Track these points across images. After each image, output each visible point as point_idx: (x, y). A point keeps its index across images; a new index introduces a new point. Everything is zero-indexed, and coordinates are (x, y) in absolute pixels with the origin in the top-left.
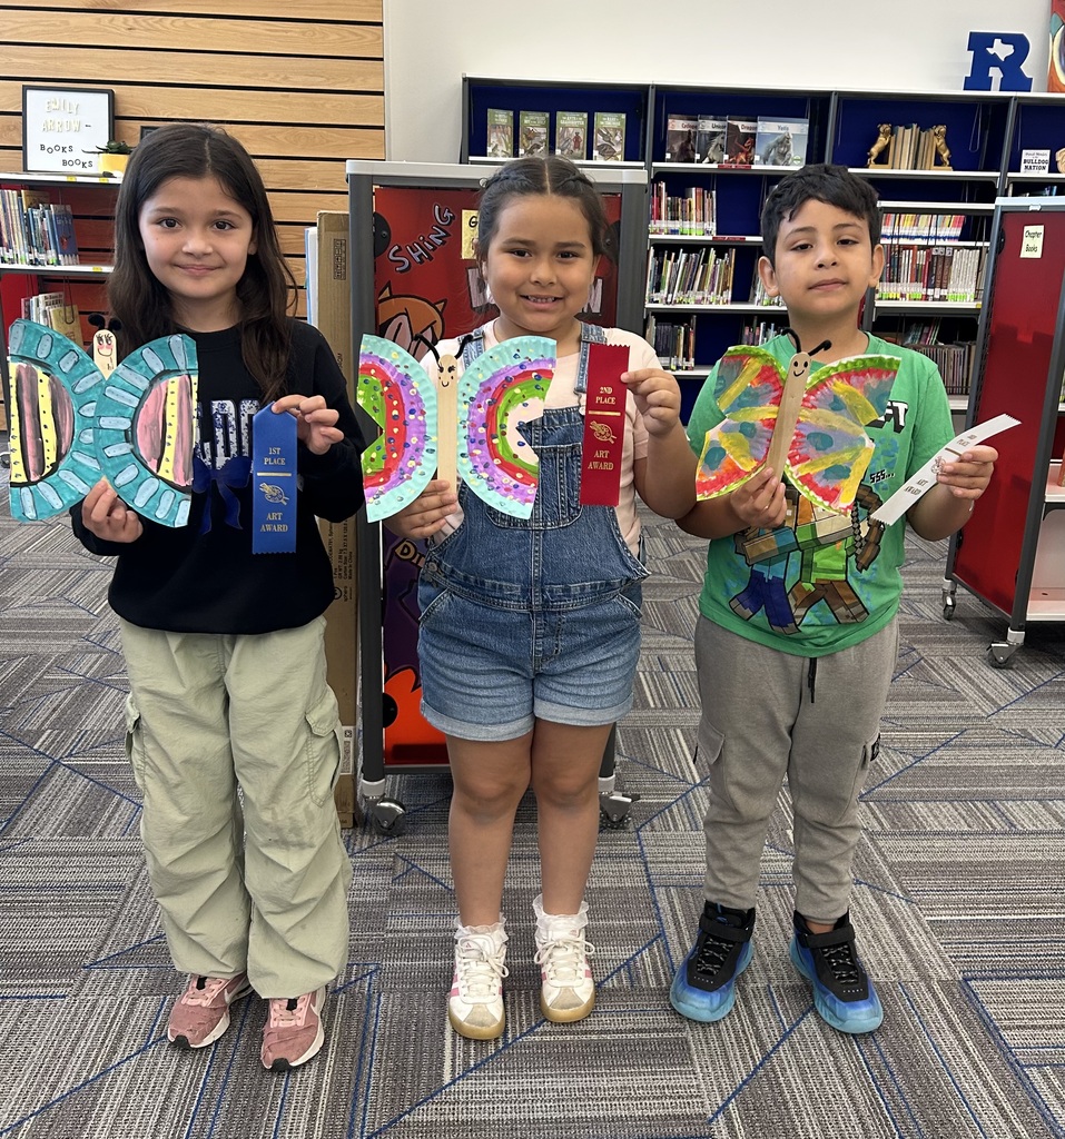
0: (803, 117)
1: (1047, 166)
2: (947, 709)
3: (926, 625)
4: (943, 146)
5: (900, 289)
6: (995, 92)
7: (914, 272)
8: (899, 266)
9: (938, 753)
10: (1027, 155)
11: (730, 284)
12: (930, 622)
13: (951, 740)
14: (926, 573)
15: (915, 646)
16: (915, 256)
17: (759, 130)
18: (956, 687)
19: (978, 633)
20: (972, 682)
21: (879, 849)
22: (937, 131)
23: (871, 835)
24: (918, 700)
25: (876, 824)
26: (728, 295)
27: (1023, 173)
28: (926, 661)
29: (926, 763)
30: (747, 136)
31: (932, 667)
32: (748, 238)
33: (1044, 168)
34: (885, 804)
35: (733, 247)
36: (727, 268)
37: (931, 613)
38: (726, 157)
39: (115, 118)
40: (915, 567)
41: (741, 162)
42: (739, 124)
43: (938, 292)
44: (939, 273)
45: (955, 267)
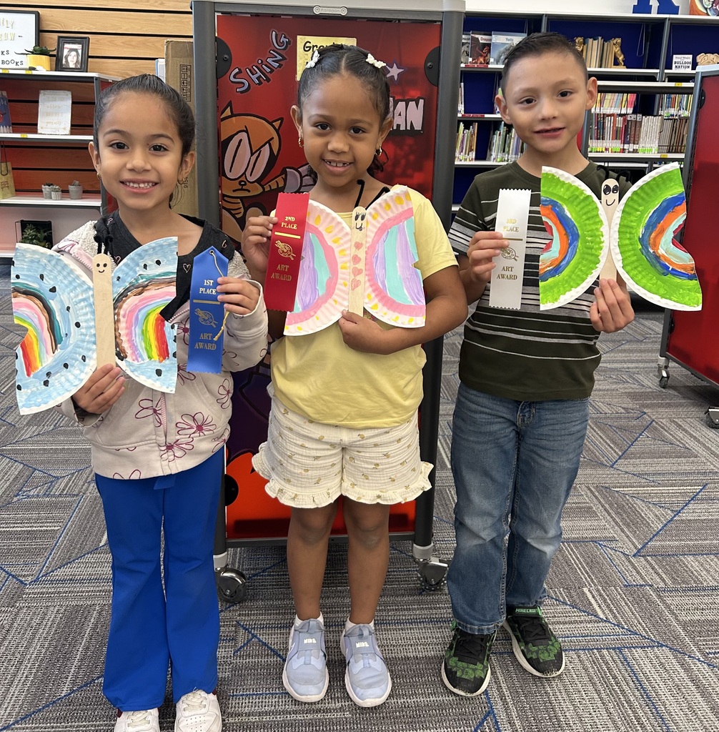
0: (523, 32)
1: (691, 66)
2: (685, 465)
3: (648, 393)
4: (619, 52)
5: (605, 145)
6: (654, 15)
7: (615, 133)
8: (604, 128)
9: (690, 506)
10: (676, 58)
11: (474, 147)
12: (650, 390)
13: (698, 494)
14: (636, 351)
15: (645, 410)
16: (615, 121)
17: (493, 41)
18: (687, 445)
19: (689, 398)
20: (698, 441)
21: (668, 606)
22: (615, 42)
23: (657, 590)
24: (660, 457)
25: (659, 580)
26: (473, 155)
27: (674, 70)
28: (657, 423)
29: (683, 516)
30: (484, 45)
31: (663, 428)
32: (486, 116)
33: (688, 67)
34: (660, 558)
35: (476, 121)
36: (472, 136)
37: (651, 383)
38: (470, 59)
39: (40, 31)
40: (627, 347)
41: (481, 63)
42: (479, 37)
43: (631, 147)
44: (633, 133)
45: (644, 129)
